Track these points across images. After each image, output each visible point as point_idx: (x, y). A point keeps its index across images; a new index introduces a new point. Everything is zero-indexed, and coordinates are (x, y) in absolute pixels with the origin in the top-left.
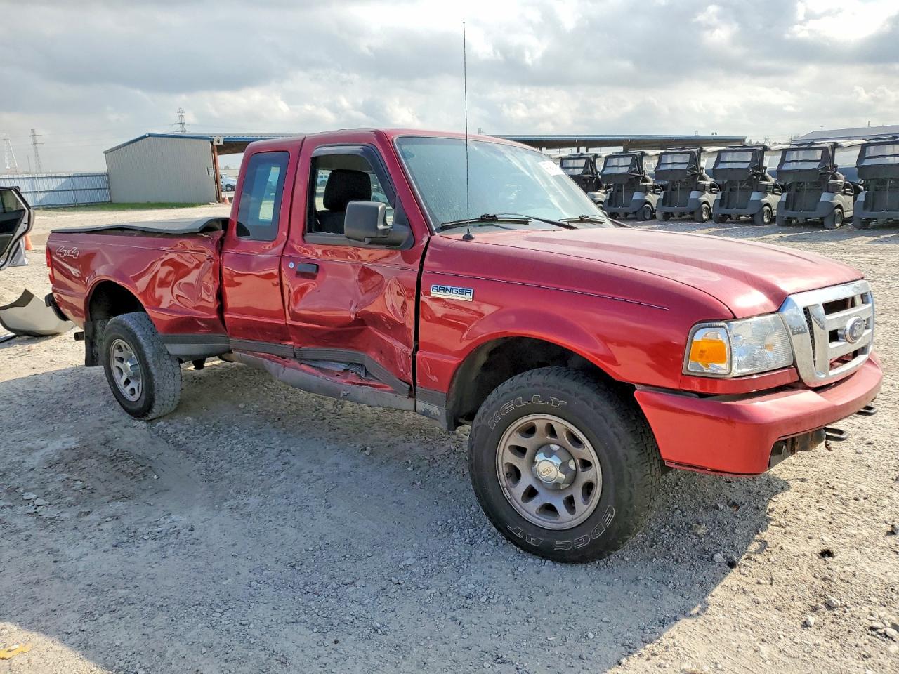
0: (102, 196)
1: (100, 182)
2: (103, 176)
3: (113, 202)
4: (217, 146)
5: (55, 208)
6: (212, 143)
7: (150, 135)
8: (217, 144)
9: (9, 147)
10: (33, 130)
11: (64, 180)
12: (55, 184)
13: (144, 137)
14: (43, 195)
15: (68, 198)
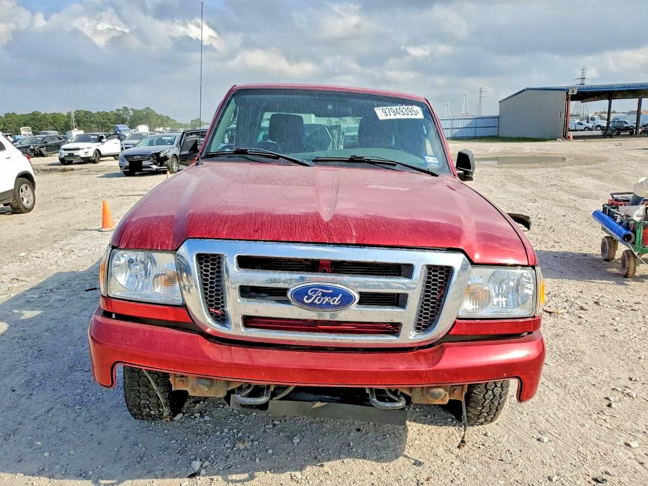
0: (493, 132)
1: (493, 123)
2: (496, 118)
3: (500, 136)
4: (572, 95)
5: (462, 139)
6: (567, 93)
7: (528, 89)
8: (572, 94)
9: (466, 99)
10: (481, 88)
11: (471, 121)
12: (466, 123)
13: (524, 90)
14: (457, 130)
15: (471, 133)
